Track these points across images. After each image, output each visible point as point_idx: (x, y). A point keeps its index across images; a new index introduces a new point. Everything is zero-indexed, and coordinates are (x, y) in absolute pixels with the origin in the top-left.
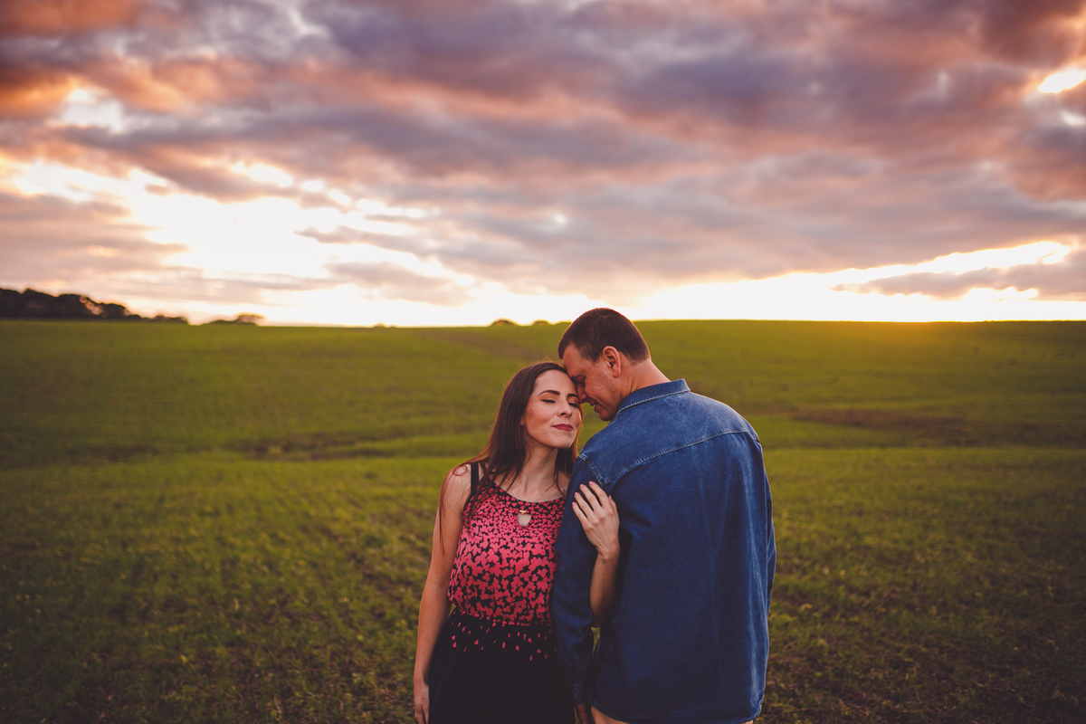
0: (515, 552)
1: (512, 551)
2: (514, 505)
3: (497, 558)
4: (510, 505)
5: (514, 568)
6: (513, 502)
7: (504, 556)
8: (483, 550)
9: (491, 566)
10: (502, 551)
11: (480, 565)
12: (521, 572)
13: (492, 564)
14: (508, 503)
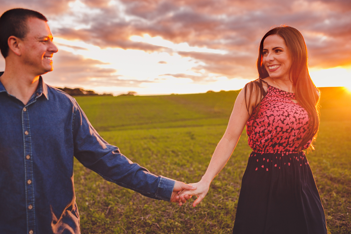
0: (301, 115)
1: (300, 115)
2: (288, 95)
3: (294, 119)
4: (287, 96)
5: (302, 123)
6: (287, 94)
7: (297, 118)
8: (286, 117)
9: (293, 124)
10: (295, 115)
11: (287, 124)
12: (304, 125)
13: (293, 123)
14: (285, 95)
